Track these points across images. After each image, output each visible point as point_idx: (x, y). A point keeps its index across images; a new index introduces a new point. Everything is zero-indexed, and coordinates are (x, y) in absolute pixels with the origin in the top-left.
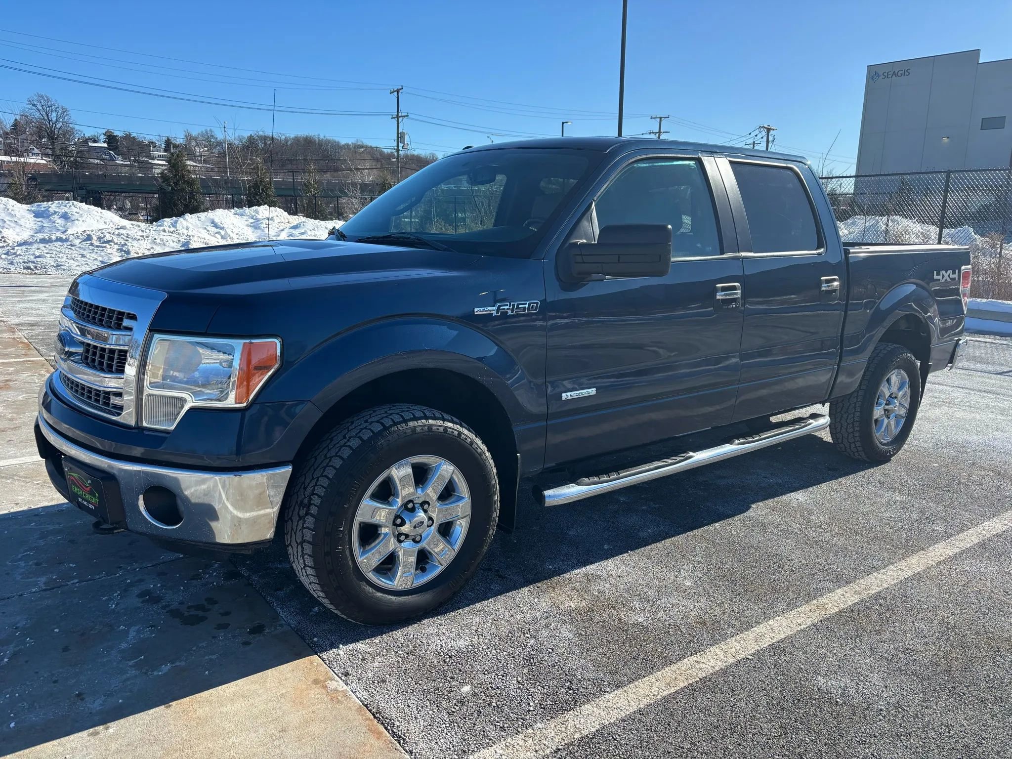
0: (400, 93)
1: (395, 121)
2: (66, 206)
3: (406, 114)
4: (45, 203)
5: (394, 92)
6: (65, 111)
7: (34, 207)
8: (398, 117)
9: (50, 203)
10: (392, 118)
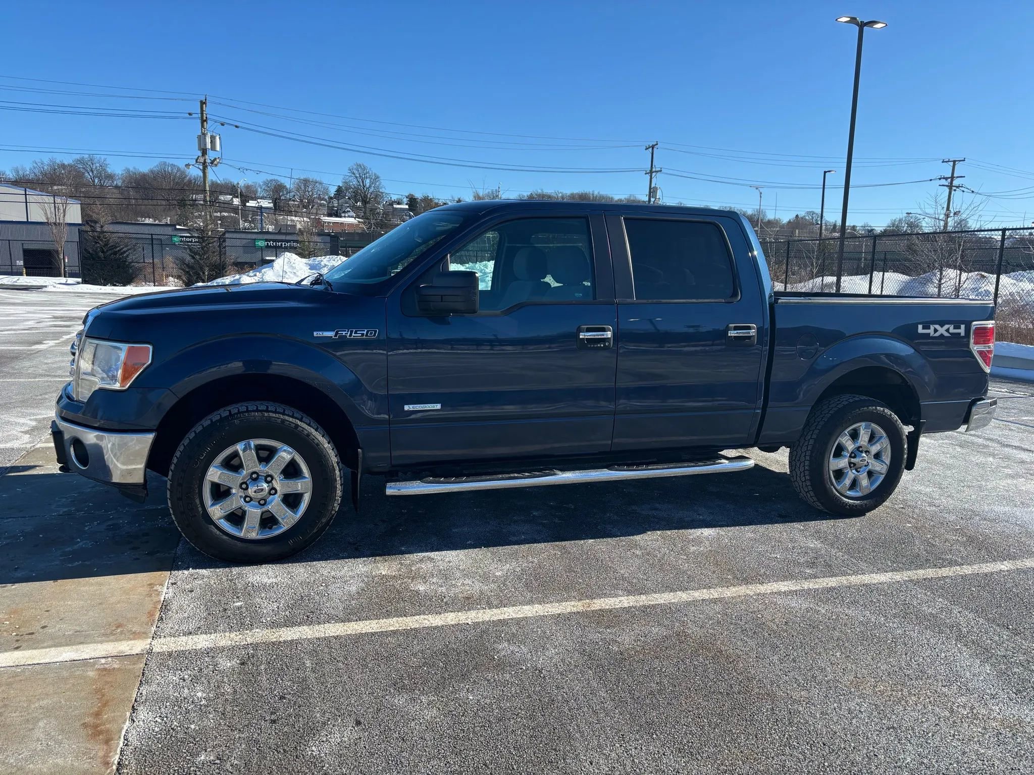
0: (655, 149)
1: (648, 176)
2: (334, 260)
3: (659, 169)
4: (319, 258)
5: (649, 148)
6: (377, 177)
7: (311, 261)
8: (651, 172)
9: (324, 257)
10: (646, 174)
